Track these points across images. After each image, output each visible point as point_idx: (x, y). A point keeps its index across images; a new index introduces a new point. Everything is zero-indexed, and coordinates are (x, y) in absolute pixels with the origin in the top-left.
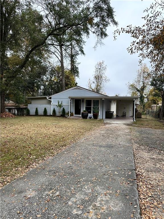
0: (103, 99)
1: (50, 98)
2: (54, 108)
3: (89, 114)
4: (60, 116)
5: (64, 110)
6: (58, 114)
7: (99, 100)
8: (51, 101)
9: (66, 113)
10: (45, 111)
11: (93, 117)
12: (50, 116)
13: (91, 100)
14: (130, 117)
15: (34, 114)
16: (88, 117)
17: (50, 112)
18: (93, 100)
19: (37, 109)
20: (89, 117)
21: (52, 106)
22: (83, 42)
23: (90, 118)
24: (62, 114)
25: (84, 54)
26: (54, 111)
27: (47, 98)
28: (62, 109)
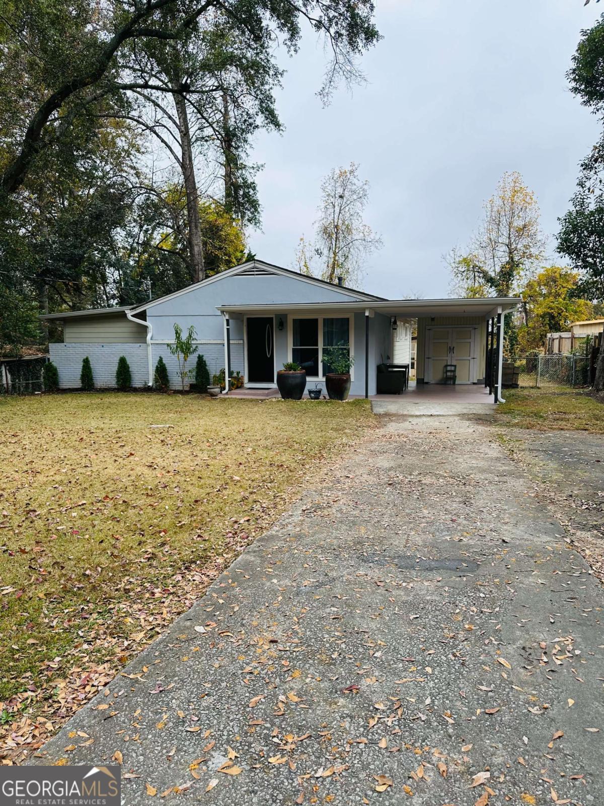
0: (367, 314)
1: (142, 316)
2: (161, 360)
3: (308, 379)
4: (187, 389)
5: (201, 363)
6: (176, 382)
7: (348, 319)
8: (146, 327)
9: (212, 376)
10: (124, 370)
11: (325, 392)
12: (147, 390)
13: (316, 320)
14: (474, 384)
15: (78, 384)
16: (306, 392)
17: (144, 374)
18: (324, 319)
19: (86, 362)
20: (310, 392)
21: (150, 348)
22: (271, 72)
23: (316, 394)
24: (193, 381)
25: (277, 125)
26: (161, 370)
27: (129, 314)
28: (193, 359)
